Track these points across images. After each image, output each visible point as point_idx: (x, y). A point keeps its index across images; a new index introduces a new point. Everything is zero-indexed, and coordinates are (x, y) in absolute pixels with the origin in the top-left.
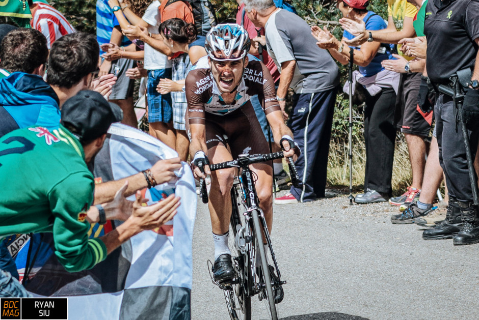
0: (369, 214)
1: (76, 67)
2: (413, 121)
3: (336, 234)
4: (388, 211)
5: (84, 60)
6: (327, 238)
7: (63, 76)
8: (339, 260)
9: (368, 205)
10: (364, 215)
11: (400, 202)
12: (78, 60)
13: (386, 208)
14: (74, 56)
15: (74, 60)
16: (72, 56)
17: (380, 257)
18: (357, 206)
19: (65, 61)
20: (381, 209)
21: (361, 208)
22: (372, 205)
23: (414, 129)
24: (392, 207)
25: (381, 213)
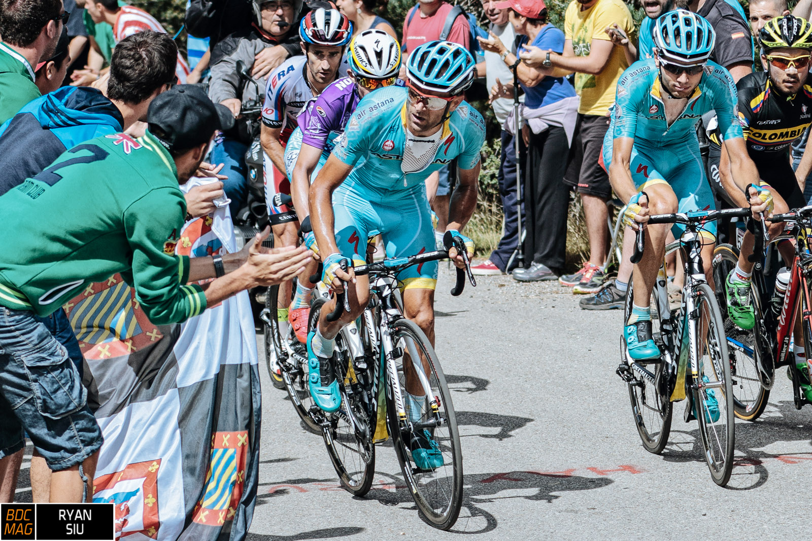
0: (532, 296)
1: (146, 75)
2: (592, 178)
3: (491, 320)
4: (557, 293)
5: (156, 67)
6: (480, 325)
7: (129, 87)
8: (495, 354)
9: (531, 284)
10: (527, 297)
11: (573, 281)
12: (149, 67)
13: (555, 289)
14: (143, 62)
15: (143, 67)
16: (140, 62)
17: (549, 352)
18: (518, 285)
19: (131, 67)
20: (548, 290)
21: (523, 287)
22: (537, 284)
23: (593, 188)
24: (563, 288)
25: (548, 295)
